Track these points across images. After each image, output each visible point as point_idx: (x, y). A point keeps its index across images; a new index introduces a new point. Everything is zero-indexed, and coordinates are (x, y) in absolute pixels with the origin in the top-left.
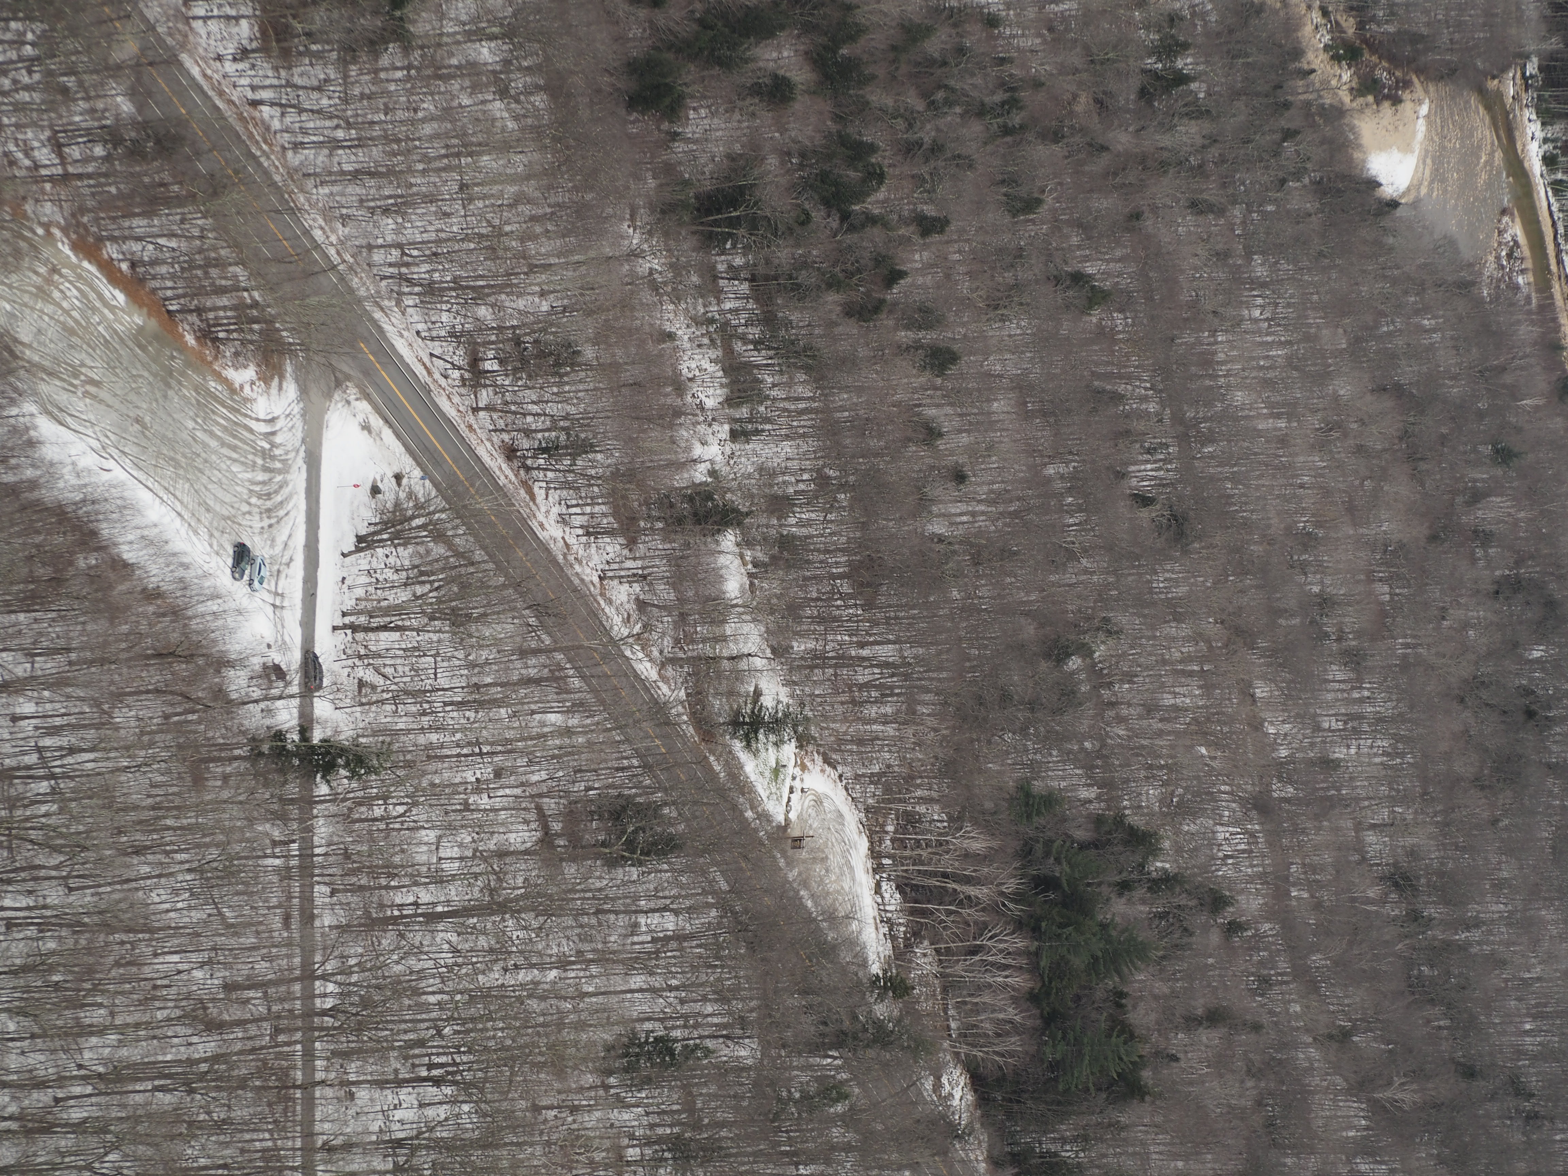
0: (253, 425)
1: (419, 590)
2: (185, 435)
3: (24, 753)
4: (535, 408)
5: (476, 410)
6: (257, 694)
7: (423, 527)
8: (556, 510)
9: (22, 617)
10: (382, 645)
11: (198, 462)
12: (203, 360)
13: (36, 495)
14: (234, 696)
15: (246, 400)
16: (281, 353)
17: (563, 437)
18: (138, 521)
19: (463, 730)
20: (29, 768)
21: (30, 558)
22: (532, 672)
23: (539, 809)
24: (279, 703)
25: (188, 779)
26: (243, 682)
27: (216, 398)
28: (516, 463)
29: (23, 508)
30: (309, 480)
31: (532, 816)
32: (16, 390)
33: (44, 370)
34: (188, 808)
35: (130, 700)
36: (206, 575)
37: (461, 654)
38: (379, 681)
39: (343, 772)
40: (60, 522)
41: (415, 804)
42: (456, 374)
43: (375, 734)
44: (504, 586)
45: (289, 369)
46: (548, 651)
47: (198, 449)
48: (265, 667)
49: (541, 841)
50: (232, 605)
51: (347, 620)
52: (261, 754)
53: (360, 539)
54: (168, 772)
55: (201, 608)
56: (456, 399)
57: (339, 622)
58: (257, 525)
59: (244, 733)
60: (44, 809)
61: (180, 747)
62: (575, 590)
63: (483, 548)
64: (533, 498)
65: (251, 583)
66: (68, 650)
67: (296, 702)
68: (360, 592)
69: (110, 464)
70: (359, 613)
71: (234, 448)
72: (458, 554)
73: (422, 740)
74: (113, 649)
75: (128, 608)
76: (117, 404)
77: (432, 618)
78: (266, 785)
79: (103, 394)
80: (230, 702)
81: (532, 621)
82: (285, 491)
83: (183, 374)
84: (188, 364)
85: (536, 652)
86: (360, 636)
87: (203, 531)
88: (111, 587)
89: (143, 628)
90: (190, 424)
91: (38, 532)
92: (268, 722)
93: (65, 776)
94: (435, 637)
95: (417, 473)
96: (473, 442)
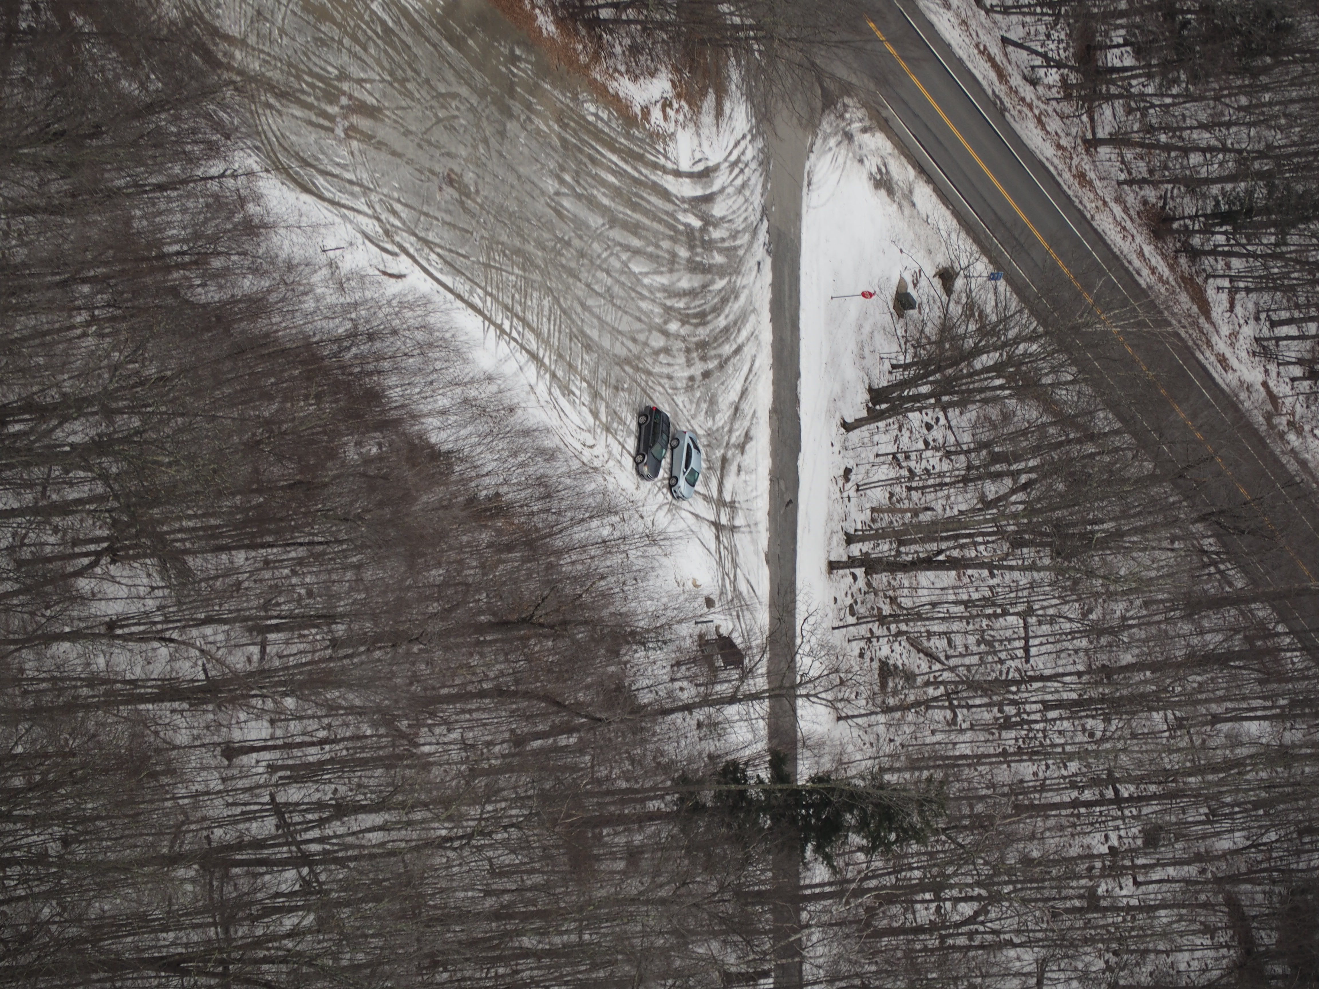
0: (670, 183)
1: (991, 489)
2: (540, 206)
3: (248, 817)
4: (1204, 138)
5: (1092, 144)
6: (689, 693)
7: (998, 369)
8: (1248, 331)
9: (240, 557)
10: (924, 596)
11: (568, 257)
12: (572, 61)
13: (262, 325)
14: (645, 698)
15: (656, 137)
16: (719, 46)
17: (1261, 193)
18: (456, 371)
19: (1082, 755)
20: (259, 844)
21: (254, 446)
22: (1213, 639)
23: (1233, 904)
24: (732, 711)
25: (563, 860)
26: (662, 672)
27: (598, 135)
28: (1171, 245)
29: (239, 352)
30: (777, 286)
31: (1219, 919)
32: (218, 126)
33: (271, 87)
34: (564, 914)
35: (449, 710)
36: (589, 470)
37: (1073, 610)
38: (919, 664)
39: (856, 839)
40: (309, 377)
41: (995, 898)
42: (1053, 76)
43: (914, 765)
44: (1153, 479)
45: (735, 75)
46: (1236, 600)
47: (566, 231)
48: (702, 640)
49: (1237, 967)
50: (638, 526)
51: (856, 550)
52: (699, 808)
53: (876, 395)
54: (523, 846)
55: (579, 534)
56: (1054, 125)
57: (840, 553)
58: (682, 374)
59: (666, 768)
60: (289, 922)
61: (545, 797)
62: (1290, 482)
63: (1111, 406)
64: (1205, 308)
65: (672, 482)
66: (330, 618)
67: (762, 708)
68: (878, 496)
69: (403, 264)
70: (879, 535)
71: (634, 229)
72: (1063, 420)
73: (1003, 774)
74: (415, 613)
75: (442, 535)
76: (409, 148)
77: (1017, 543)
78: (709, 868)
79: (384, 132)
80: (638, 710)
81: (1209, 543)
82: (735, 307)
83: (534, 89)
84: (543, 71)
85: (1217, 603)
86: (881, 579)
87: (578, 386)
88: (408, 497)
89: (471, 573)
90: (551, 185)
91: (268, 397)
92: (710, 746)
93: (328, 858)
94: (1023, 579)
95: (982, 267)
96: (1089, 205)
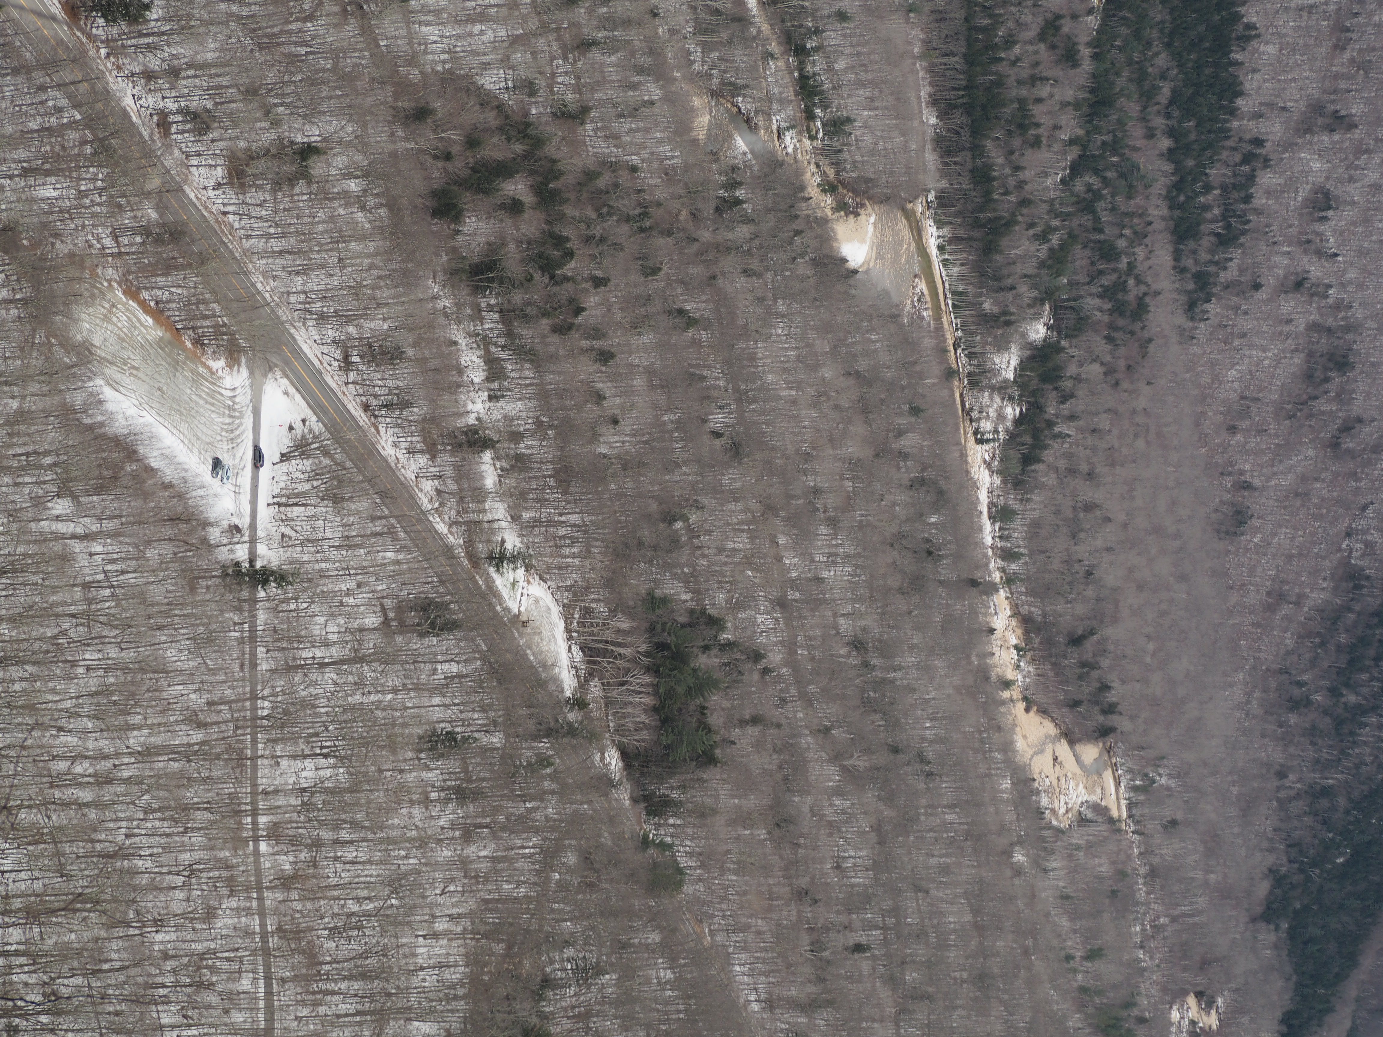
0: (223, 391)
1: (315, 483)
2: (186, 398)
3: (96, 574)
4: (380, 383)
5: (347, 384)
6: (225, 541)
7: (318, 448)
8: (391, 439)
9: (95, 498)
10: (295, 514)
11: (193, 412)
12: (196, 356)
13: (103, 430)
14: (212, 542)
15: (219, 378)
16: (239, 352)
17: (395, 399)
18: (160, 445)
19: (340, 561)
20: (99, 582)
21: (100, 465)
22: (378, 529)
23: (382, 605)
24: (238, 546)
25: (187, 588)
26: (218, 534)
27: (203, 377)
28: (369, 413)
29: (96, 438)
30: (254, 423)
31: (378, 609)
32: (92, 372)
33: (108, 361)
34: (187, 604)
35: (155, 544)
36: (197, 475)
37: (338, 519)
38: (293, 534)
39: (273, 584)
40: (116, 446)
41: (313, 602)
42: (336, 364)
43: (291, 563)
44: (362, 481)
45: (243, 361)
46: (385, 517)
47: (193, 405)
48: (230, 526)
49: (383, 623)
50: (211, 492)
51: (275, 500)
52: (227, 574)
53: (283, 455)
54: (176, 584)
55: (194, 494)
56: (336, 378)
57: (271, 501)
58: (226, 447)
59: (218, 563)
60: (107, 605)
61: (183, 570)
62: (402, 484)
63: (351, 460)
64: (378, 432)
65: (222, 479)
66: (121, 517)
67: (247, 545)
68: (282, 485)
69: (144, 413)
70: (282, 496)
71: (213, 405)
72: (337, 464)
73: (317, 567)
74: (146, 516)
75: (154, 493)
76: (148, 380)
77: (323, 499)
78: (230, 592)
79: (140, 375)
80: (210, 545)
81: (378, 501)
82: (241, 429)
83: (184, 363)
84: (187, 358)
85: (380, 518)
86: (282, 509)
87: (195, 451)
88: (144, 482)
89: (162, 504)
90: (189, 391)
91: (104, 451)
92: (231, 557)
93: (119, 586)
94: (324, 510)
95: (314, 418)
96: (346, 402)
